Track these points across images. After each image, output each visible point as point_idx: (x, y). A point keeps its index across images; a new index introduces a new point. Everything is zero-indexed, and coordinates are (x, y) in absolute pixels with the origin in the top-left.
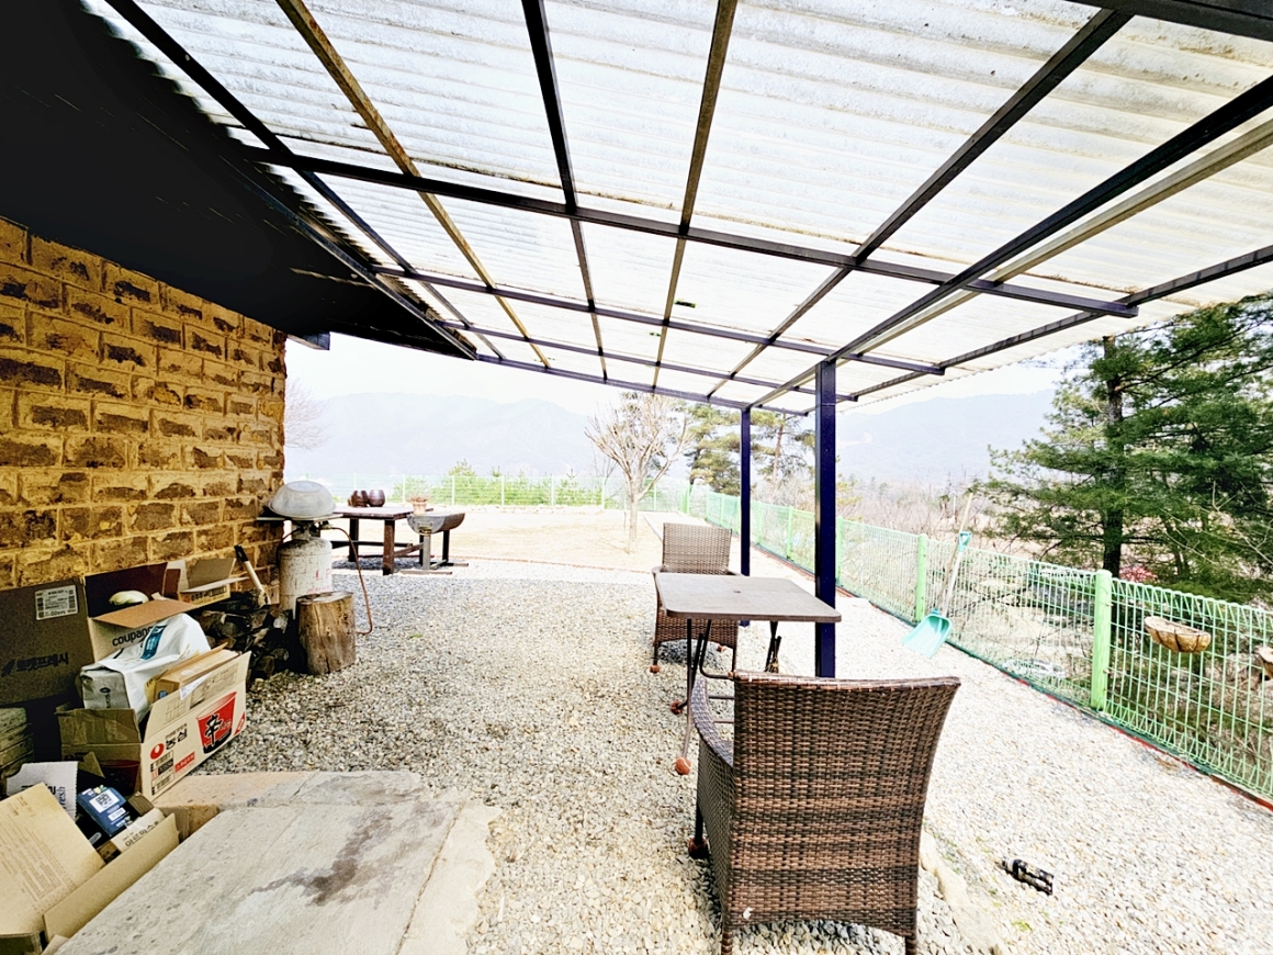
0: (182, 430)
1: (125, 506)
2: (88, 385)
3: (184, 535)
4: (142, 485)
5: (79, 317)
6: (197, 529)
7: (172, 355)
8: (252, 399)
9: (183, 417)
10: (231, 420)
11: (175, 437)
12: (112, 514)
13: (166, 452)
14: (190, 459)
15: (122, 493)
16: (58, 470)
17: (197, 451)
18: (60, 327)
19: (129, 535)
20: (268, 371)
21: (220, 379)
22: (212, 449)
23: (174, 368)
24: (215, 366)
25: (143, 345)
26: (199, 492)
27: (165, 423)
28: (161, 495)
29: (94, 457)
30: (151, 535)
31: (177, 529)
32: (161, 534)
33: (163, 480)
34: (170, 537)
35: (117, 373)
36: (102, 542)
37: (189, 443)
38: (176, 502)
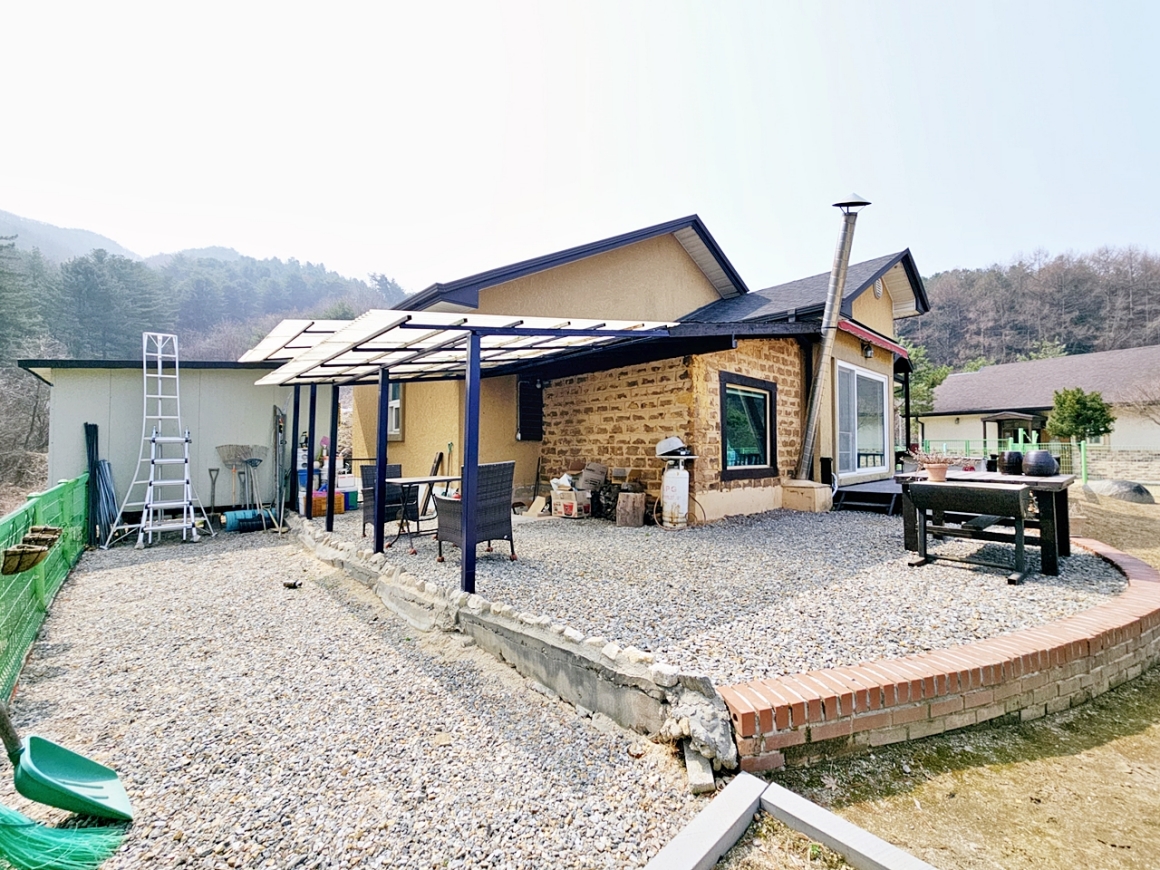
0: (640, 418)
1: (625, 446)
3: (642, 459)
4: (628, 440)
5: (611, 389)
6: (647, 458)
7: (635, 389)
9: (640, 412)
10: (661, 410)
11: (637, 421)
12: (620, 448)
13: (635, 427)
14: (643, 429)
16: (609, 435)
17: (646, 426)
19: (625, 456)
20: (680, 379)
21: (655, 393)
22: (652, 424)
23: (637, 395)
24: (652, 388)
25: (625, 390)
26: (647, 442)
27: (634, 416)
28: (634, 443)
29: (618, 430)
30: (631, 457)
31: (640, 457)
32: (634, 457)
33: (634, 437)
34: (637, 459)
35: (620, 403)
36: (619, 457)
37: (643, 422)
38: (639, 445)
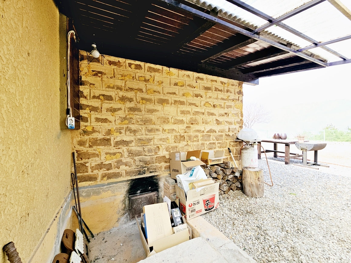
0: (212, 114)
1: (200, 135)
2: (191, 104)
3: (214, 143)
4: (203, 129)
5: (188, 87)
6: (217, 142)
7: (210, 93)
8: (232, 104)
9: (213, 110)
10: (226, 111)
11: (211, 116)
12: (196, 136)
13: (209, 120)
14: (215, 122)
15: (199, 131)
16: (185, 125)
17: (217, 120)
18: (185, 91)
19: (200, 142)
20: (237, 94)
21: (222, 99)
22: (221, 119)
23: (210, 97)
24: (221, 95)
25: (202, 92)
26: (217, 132)
27: (208, 112)
28: (208, 132)
29: (193, 122)
30: (205, 142)
31: (212, 142)
32: (208, 143)
33: (208, 128)
34: (210, 143)
35: (197, 100)
36: (195, 143)
37: (214, 118)
38: (211, 134)
